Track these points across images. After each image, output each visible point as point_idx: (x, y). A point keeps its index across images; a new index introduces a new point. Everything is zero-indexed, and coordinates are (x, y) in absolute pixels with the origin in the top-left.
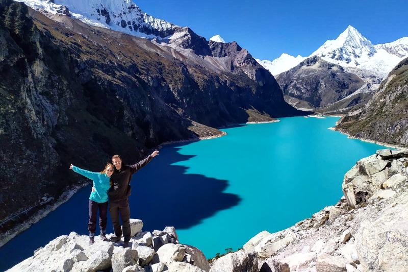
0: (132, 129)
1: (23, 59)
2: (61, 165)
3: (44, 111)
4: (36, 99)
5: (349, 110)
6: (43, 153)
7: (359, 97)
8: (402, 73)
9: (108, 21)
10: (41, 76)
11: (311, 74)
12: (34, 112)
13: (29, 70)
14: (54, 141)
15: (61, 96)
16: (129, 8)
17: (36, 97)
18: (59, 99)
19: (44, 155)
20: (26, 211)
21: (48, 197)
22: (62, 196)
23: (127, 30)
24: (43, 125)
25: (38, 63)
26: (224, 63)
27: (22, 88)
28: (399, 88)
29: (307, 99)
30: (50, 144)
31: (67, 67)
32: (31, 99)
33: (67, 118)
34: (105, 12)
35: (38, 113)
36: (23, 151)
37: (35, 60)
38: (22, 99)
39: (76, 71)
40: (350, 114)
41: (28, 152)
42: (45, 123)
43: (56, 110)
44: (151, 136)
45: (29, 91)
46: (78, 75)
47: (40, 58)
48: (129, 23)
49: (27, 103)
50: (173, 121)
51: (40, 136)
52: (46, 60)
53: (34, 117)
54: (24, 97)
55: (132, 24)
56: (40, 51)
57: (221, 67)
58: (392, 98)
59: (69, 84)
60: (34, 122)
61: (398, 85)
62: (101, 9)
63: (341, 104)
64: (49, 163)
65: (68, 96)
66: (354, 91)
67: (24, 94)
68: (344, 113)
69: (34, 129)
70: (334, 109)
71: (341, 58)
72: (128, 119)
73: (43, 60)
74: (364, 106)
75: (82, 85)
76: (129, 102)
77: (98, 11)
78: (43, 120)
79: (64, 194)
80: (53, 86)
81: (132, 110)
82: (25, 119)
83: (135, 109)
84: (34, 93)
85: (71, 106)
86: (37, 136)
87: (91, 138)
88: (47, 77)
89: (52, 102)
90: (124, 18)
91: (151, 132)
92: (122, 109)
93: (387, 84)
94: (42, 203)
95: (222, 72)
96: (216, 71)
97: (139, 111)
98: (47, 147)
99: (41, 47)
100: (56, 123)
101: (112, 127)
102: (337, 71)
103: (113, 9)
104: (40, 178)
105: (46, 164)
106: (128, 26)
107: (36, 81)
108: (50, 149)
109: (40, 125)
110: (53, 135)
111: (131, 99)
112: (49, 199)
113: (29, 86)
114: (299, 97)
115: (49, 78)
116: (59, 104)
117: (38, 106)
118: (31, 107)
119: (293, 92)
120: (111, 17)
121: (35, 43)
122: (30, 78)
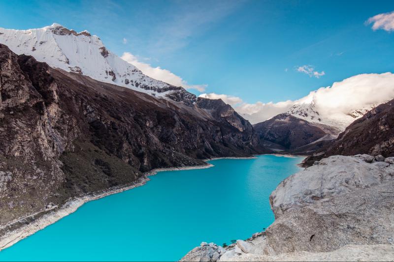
0: (129, 157)
1: (41, 102)
2: (66, 181)
3: (55, 141)
4: (49, 131)
5: (313, 152)
6: (51, 172)
7: (322, 144)
8: (357, 128)
9: (114, 79)
10: (54, 115)
11: (283, 125)
12: (46, 141)
13: (46, 110)
14: (61, 163)
15: (69, 130)
16: (133, 71)
17: (50, 130)
18: (68, 132)
19: (52, 173)
20: (32, 216)
21: (53, 205)
22: (65, 205)
23: (129, 86)
24: (53, 151)
25: (54, 106)
26: (210, 114)
27: (38, 123)
28: (355, 138)
29: (279, 143)
30: (57, 166)
31: (78, 110)
32: (45, 132)
33: (74, 147)
34: (112, 73)
35: (49, 142)
36: (34, 169)
37: (51, 103)
38: (37, 131)
39: (85, 113)
40: (315, 155)
41: (39, 170)
42: (55, 150)
43: (65, 141)
44: (145, 164)
45: (44, 125)
46: (86, 116)
47: (55, 102)
48: (132, 81)
49: (41, 134)
50: (165, 153)
51: (49, 159)
52: (60, 104)
53: (46, 145)
54: (39, 129)
55: (134, 82)
56: (56, 97)
57: (208, 116)
58: (349, 145)
59: (78, 122)
60: (46, 148)
61: (354, 137)
62: (109, 70)
63: (308, 147)
64: (56, 180)
65: (76, 131)
66: (318, 139)
67: (39, 128)
68: (309, 154)
69: (45, 153)
70: (301, 151)
71: (306, 115)
72: (126, 150)
73: (58, 103)
74: (326, 150)
75: (89, 123)
76: (127, 137)
77: (107, 72)
78: (53, 147)
79: (67, 203)
80: (64, 123)
81: (130, 143)
82: (38, 145)
83: (132, 143)
84: (48, 127)
85: (77, 138)
86: (47, 159)
87: (93, 163)
88: (60, 115)
89: (62, 135)
90: (128, 78)
91: (146, 161)
92: (121, 143)
93: (344, 135)
94: (47, 210)
95: (209, 120)
96: (204, 119)
97: (136, 144)
98: (56, 168)
99: (57, 94)
100: (64, 150)
101: (112, 155)
102: (304, 124)
103: (119, 71)
104: (47, 190)
105: (54, 180)
106: (130, 83)
107: (51, 119)
108: (57, 169)
109: (50, 150)
110: (60, 159)
111: (129, 135)
112: (54, 207)
113: (44, 122)
114: (273, 141)
115: (62, 117)
116: (67, 137)
117: (50, 136)
118: (44, 137)
119: (268, 137)
120: (117, 77)
121: (53, 91)
122: (45, 117)
